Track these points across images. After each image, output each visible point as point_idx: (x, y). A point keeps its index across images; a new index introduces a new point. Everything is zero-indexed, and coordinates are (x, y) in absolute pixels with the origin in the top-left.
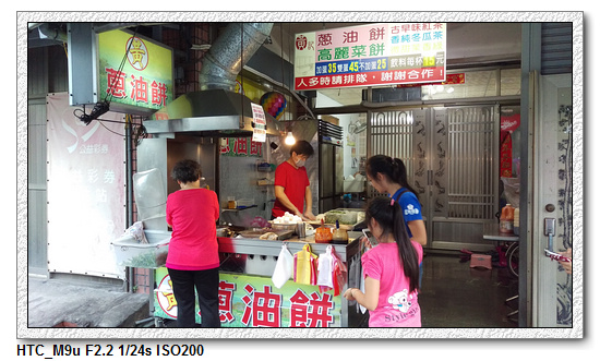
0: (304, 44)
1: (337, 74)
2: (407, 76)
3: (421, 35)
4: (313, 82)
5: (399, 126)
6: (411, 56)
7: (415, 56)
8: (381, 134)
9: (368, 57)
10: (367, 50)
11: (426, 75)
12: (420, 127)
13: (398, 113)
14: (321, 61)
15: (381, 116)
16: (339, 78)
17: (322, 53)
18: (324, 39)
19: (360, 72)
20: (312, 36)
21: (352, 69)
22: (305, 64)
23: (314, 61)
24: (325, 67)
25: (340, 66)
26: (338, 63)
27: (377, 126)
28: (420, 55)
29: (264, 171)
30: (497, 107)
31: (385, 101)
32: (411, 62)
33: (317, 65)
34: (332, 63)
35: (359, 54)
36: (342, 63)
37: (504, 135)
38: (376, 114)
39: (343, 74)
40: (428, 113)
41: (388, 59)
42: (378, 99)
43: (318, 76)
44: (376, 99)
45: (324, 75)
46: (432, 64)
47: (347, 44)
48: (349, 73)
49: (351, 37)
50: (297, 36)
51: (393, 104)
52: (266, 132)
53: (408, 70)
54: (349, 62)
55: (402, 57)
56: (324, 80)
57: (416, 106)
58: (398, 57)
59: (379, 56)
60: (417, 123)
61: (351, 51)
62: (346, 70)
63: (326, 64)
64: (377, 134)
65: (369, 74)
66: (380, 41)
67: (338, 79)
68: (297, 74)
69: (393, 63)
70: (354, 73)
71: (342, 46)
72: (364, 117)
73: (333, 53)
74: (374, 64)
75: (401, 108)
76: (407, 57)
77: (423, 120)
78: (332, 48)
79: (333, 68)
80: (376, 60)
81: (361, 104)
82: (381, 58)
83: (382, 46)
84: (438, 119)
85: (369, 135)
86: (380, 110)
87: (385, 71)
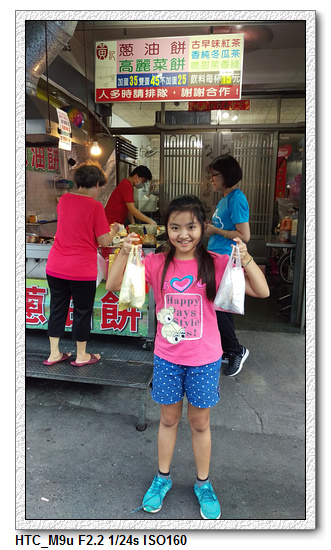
0: (106, 53)
1: (138, 87)
2: (206, 93)
3: (220, 52)
4: (115, 94)
5: (189, 148)
6: (210, 73)
7: (214, 73)
8: (173, 156)
9: (169, 71)
10: (168, 63)
11: (223, 93)
12: (209, 151)
13: (189, 136)
14: (123, 73)
15: (173, 139)
16: (141, 91)
17: (124, 64)
18: (126, 50)
19: (162, 86)
20: (113, 45)
21: (153, 83)
22: (106, 74)
23: (115, 72)
24: (126, 80)
25: (142, 80)
26: (140, 76)
27: (170, 148)
28: (218, 73)
29: (62, 188)
30: (276, 133)
31: (177, 123)
32: (210, 79)
33: (119, 76)
34: (133, 75)
35: (160, 67)
36: (144, 76)
37: (281, 161)
38: (169, 136)
39: (144, 88)
40: (216, 137)
41: (188, 75)
42: (170, 122)
43: (120, 88)
44: (168, 121)
45: (126, 88)
46: (229, 82)
47: (148, 57)
48: (150, 87)
49: (153, 49)
50: (98, 44)
51: (185, 127)
52: (72, 140)
53: (206, 86)
54: (150, 76)
55: (202, 73)
56: (126, 93)
57: (206, 129)
58: (198, 73)
59: (180, 70)
60: (206, 147)
61: (152, 64)
62: (147, 83)
63: (128, 76)
64: (169, 156)
65: (170, 88)
66: (180, 56)
67: (139, 93)
68: (98, 86)
69: (193, 80)
70: (156, 88)
71: (144, 58)
72: (156, 139)
73: (134, 65)
74: (175, 78)
75: (192, 132)
76: (206, 73)
77: (212, 144)
78: (133, 59)
79: (134, 81)
80: (176, 74)
81: (155, 126)
82: (182, 74)
83: (183, 61)
84: (224, 143)
85: (162, 156)
86: (173, 132)
87: (186, 86)
